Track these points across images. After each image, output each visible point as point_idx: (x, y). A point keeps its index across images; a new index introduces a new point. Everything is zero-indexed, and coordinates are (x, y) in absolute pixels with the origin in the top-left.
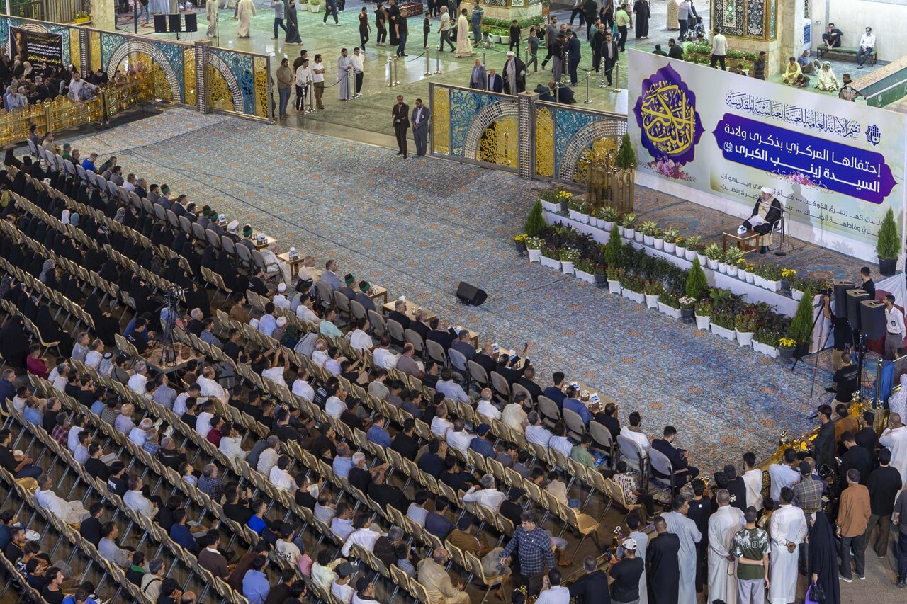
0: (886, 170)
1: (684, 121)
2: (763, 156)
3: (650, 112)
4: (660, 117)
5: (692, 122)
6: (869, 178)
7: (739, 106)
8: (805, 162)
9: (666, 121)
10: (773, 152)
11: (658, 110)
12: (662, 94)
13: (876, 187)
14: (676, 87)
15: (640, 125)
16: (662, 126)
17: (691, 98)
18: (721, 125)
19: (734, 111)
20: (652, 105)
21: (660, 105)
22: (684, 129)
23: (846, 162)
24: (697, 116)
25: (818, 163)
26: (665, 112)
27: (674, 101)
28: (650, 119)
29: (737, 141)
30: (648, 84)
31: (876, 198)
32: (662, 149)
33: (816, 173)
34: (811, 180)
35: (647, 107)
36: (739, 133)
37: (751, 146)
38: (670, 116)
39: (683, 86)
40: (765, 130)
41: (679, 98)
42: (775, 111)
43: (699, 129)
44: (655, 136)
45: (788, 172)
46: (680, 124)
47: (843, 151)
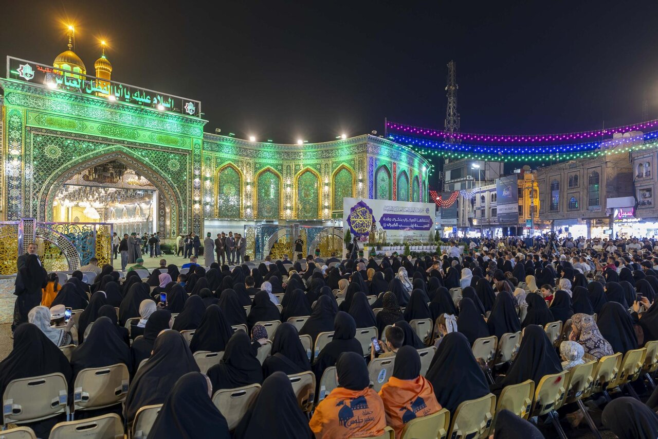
0: (431, 220)
1: (368, 220)
2: (396, 225)
3: (355, 219)
4: (358, 220)
5: (371, 220)
6: (426, 223)
7: (388, 210)
8: (409, 224)
9: (361, 221)
10: (399, 223)
11: (358, 218)
12: (359, 212)
13: (428, 226)
14: (365, 208)
15: (350, 225)
16: (359, 224)
17: (371, 211)
18: (382, 218)
19: (386, 212)
20: (355, 217)
21: (358, 216)
22: (368, 223)
23: (420, 221)
24: (373, 217)
25: (413, 223)
26: (361, 218)
27: (364, 213)
28: (354, 222)
29: (388, 222)
30: (353, 209)
31: (428, 229)
32: (359, 232)
33: (412, 226)
34: (412, 229)
35: (353, 218)
36: (389, 219)
37: (392, 223)
38: (362, 219)
39: (367, 208)
40: (396, 216)
41: (366, 212)
42: (400, 210)
43: (374, 221)
44: (357, 228)
45: (403, 228)
46: (366, 221)
47: (419, 217)
